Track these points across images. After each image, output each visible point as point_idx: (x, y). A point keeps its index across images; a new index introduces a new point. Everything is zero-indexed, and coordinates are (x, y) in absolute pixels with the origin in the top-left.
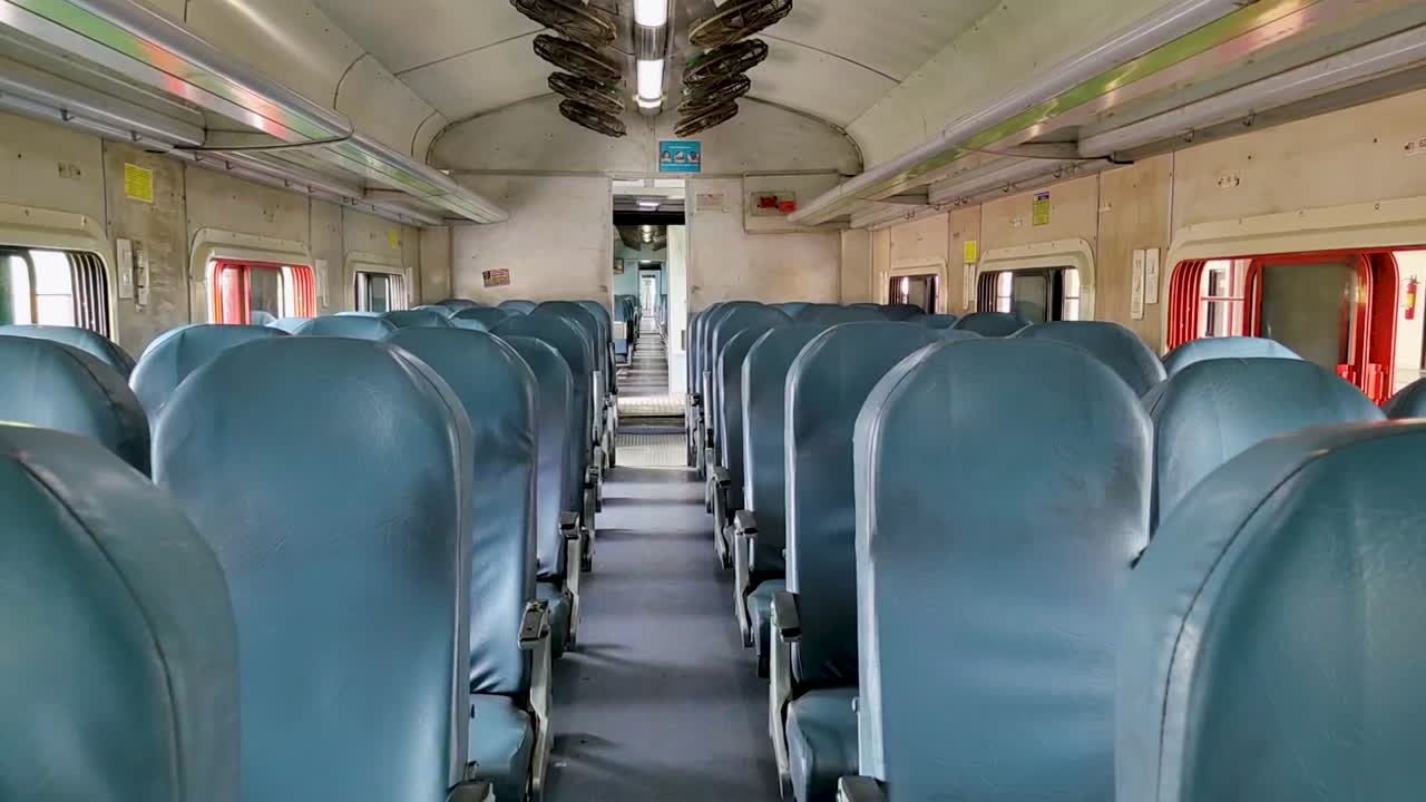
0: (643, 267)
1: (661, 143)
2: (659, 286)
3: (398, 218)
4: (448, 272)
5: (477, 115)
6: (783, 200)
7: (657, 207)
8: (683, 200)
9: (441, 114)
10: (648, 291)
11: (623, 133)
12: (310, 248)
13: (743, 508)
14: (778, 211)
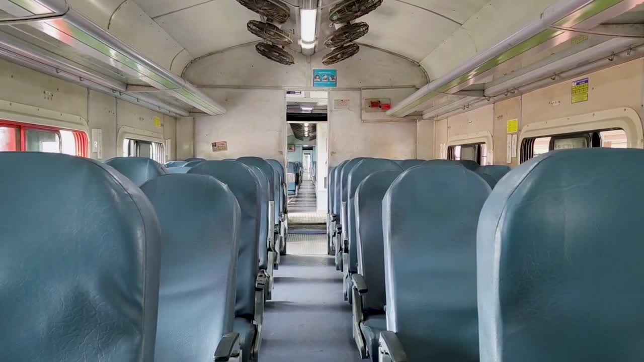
0: (304, 149)
1: (314, 70)
2: (312, 158)
3: (157, 109)
4: (192, 143)
5: (210, 54)
6: (383, 103)
7: (312, 111)
8: (327, 106)
9: (187, 50)
10: (307, 161)
11: (293, 63)
12: (88, 121)
13: (356, 272)
14: (380, 109)
